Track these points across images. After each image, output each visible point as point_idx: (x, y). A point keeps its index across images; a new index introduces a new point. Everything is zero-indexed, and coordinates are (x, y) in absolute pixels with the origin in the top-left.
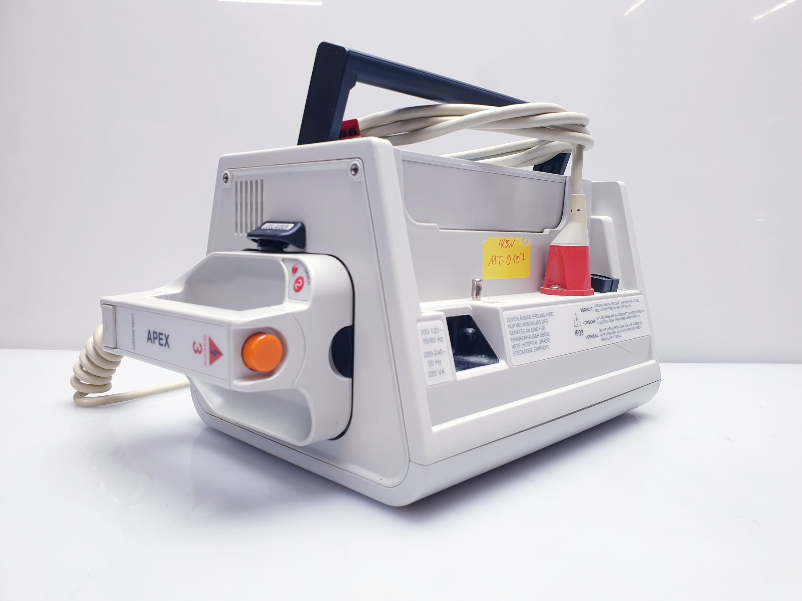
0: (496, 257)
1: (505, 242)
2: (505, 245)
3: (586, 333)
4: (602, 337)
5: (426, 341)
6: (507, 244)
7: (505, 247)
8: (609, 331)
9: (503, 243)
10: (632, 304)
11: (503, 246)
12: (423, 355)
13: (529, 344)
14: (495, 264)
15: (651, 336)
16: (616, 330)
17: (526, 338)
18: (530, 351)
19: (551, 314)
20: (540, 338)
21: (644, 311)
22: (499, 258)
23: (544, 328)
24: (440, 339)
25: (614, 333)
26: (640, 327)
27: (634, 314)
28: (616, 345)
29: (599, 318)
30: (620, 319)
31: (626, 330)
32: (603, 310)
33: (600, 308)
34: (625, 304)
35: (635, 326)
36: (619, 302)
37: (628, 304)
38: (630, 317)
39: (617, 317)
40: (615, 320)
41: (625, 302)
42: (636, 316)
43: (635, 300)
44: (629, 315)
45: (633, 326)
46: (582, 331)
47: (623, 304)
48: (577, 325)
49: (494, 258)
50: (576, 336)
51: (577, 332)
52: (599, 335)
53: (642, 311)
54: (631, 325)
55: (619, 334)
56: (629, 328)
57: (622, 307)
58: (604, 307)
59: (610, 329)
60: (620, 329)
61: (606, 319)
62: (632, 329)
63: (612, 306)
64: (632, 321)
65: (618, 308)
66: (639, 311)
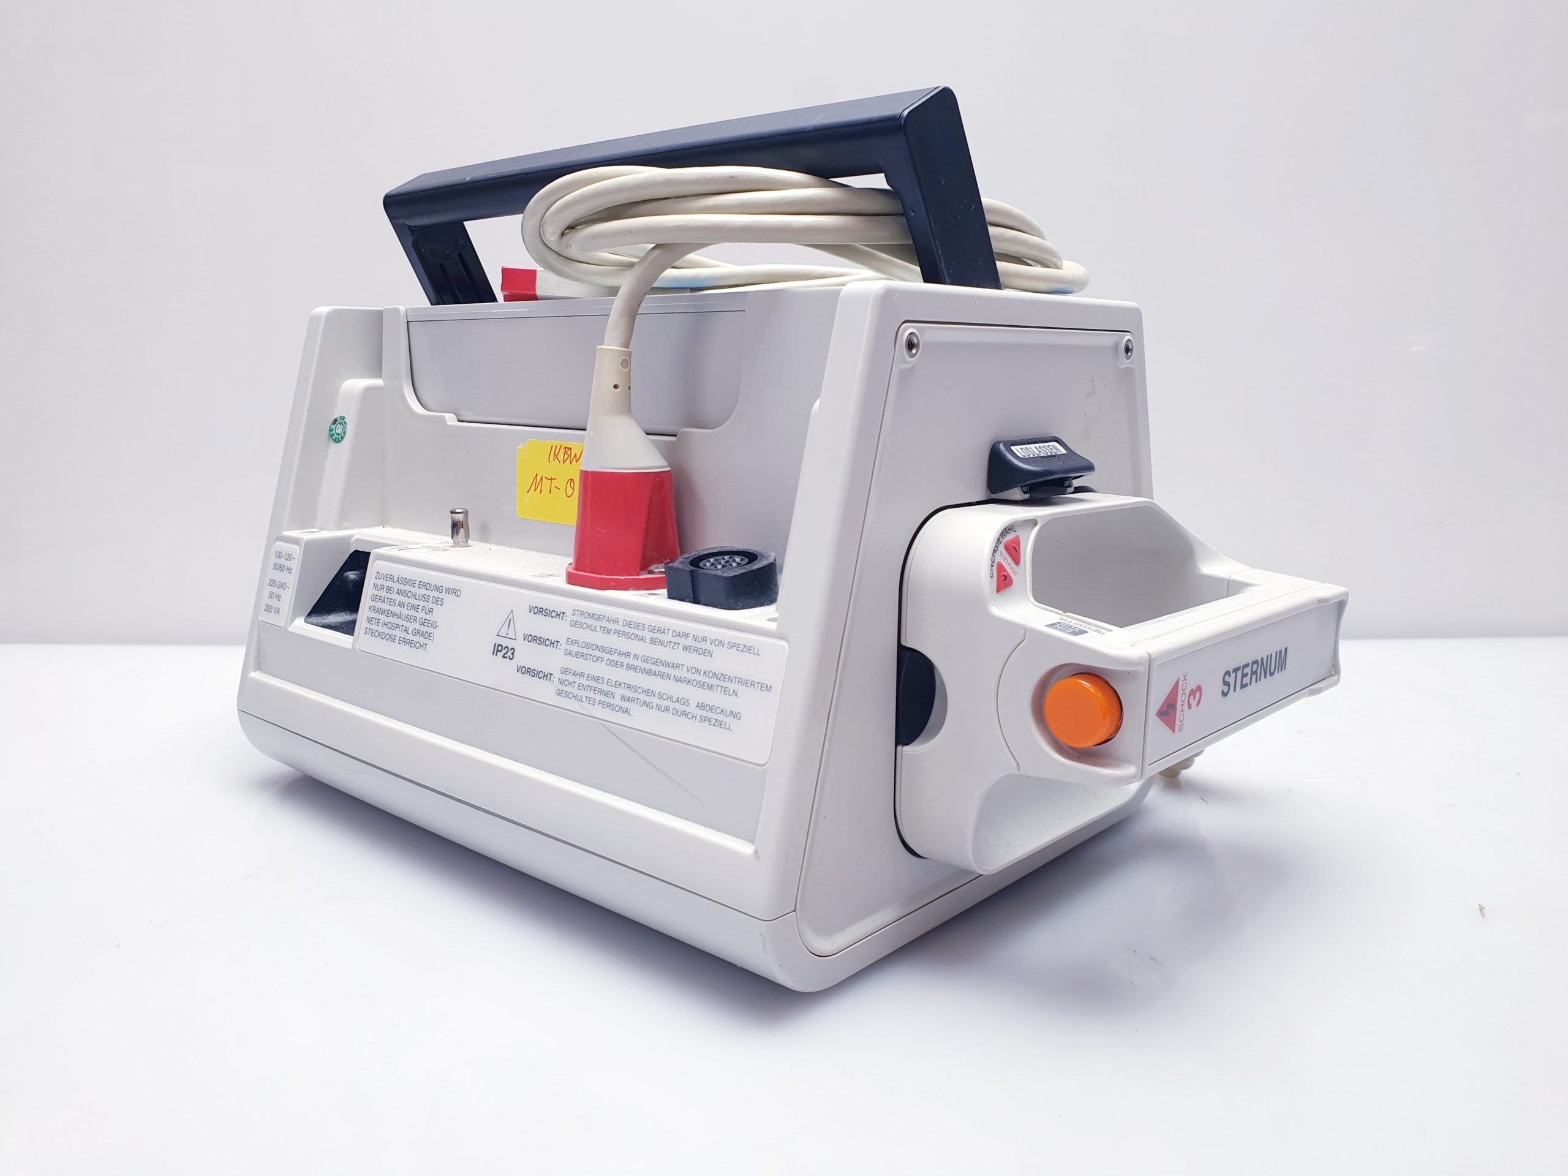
0: (543, 477)
1: (562, 451)
2: (563, 456)
3: (520, 659)
4: (562, 687)
5: (275, 567)
6: (566, 456)
7: (561, 461)
8: (593, 683)
9: (556, 453)
10: (717, 651)
11: (556, 458)
12: (268, 582)
13: (397, 626)
14: (541, 491)
15: (766, 771)
16: (619, 692)
17: (394, 615)
18: (392, 638)
19: (455, 592)
20: (417, 626)
21: (769, 688)
22: (550, 481)
23: (431, 611)
24: (289, 570)
25: (606, 694)
26: (720, 724)
27: (714, 681)
28: (602, 724)
29: (573, 642)
30: (649, 672)
31: (659, 708)
32: (598, 629)
33: (589, 621)
34: (689, 642)
35: (699, 712)
36: (666, 631)
37: (699, 645)
38: (691, 682)
39: (639, 663)
40: (630, 667)
41: (691, 636)
42: (719, 688)
43: (738, 645)
44: (690, 676)
45: (692, 709)
46: (512, 650)
47: (677, 639)
48: (507, 634)
49: (539, 478)
50: (493, 654)
51: (500, 648)
52: (556, 680)
53: (760, 685)
54: (686, 703)
55: (625, 705)
56: (672, 705)
57: (672, 644)
58: (604, 624)
59: (596, 679)
60: (636, 695)
61: (597, 654)
62: (684, 716)
63: (632, 631)
64: (696, 695)
65: (653, 641)
66: (741, 681)
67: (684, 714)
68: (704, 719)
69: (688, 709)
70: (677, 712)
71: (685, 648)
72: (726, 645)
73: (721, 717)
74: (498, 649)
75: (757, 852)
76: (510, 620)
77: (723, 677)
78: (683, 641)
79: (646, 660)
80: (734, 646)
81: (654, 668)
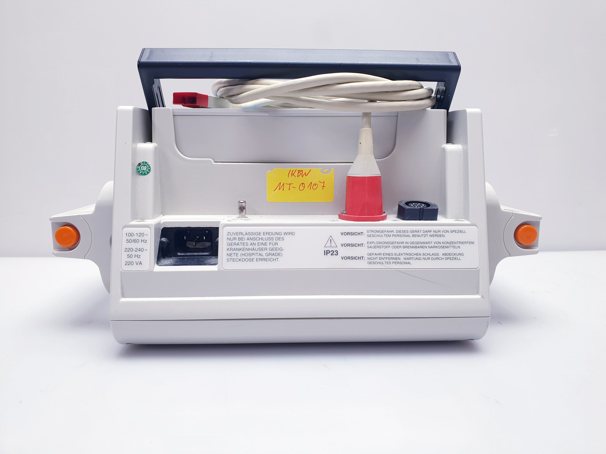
0: (285, 184)
1: (297, 172)
2: (297, 174)
3: (341, 254)
4: (370, 261)
5: (128, 241)
6: (299, 174)
7: (296, 176)
8: (388, 256)
9: (293, 173)
10: (446, 234)
11: (293, 175)
12: (123, 250)
13: (253, 254)
14: (283, 189)
15: (479, 270)
16: (402, 257)
17: (249, 250)
18: (252, 260)
19: (291, 233)
20: (268, 252)
21: (473, 243)
22: (289, 185)
23: (276, 244)
24: (145, 241)
25: (396, 259)
26: (455, 259)
27: (448, 245)
28: (396, 270)
29: (371, 243)
30: (416, 247)
31: (424, 259)
32: (383, 236)
33: (378, 234)
34: (432, 233)
35: (444, 257)
36: (420, 231)
37: (437, 234)
38: (437, 247)
39: (409, 245)
40: (404, 247)
41: (433, 231)
42: (451, 247)
43: (455, 231)
44: (436, 245)
45: (441, 256)
46: (336, 252)
47: (426, 233)
48: (331, 246)
49: (282, 184)
50: (325, 255)
51: (328, 252)
52: (366, 259)
53: (469, 242)
54: (438, 254)
55: (407, 261)
56: (430, 257)
57: (424, 236)
58: (386, 233)
59: (389, 254)
60: (411, 256)
61: (386, 245)
62: (437, 259)
63: (401, 234)
64: (441, 251)
65: (413, 236)
66: (460, 243)
67: (437, 258)
68: (447, 259)
69: (439, 257)
70: (434, 259)
71: (431, 236)
72: (450, 232)
73: (454, 256)
74: (326, 253)
75: (482, 296)
76: (331, 240)
77: (452, 242)
78: (429, 234)
79: (413, 243)
80: (452, 231)
81: (417, 245)
